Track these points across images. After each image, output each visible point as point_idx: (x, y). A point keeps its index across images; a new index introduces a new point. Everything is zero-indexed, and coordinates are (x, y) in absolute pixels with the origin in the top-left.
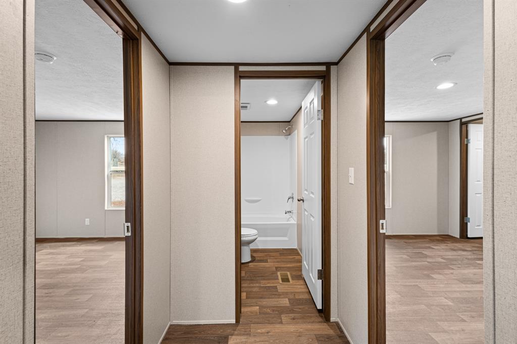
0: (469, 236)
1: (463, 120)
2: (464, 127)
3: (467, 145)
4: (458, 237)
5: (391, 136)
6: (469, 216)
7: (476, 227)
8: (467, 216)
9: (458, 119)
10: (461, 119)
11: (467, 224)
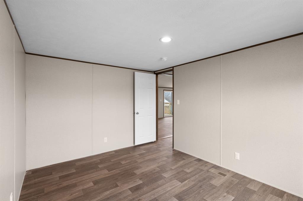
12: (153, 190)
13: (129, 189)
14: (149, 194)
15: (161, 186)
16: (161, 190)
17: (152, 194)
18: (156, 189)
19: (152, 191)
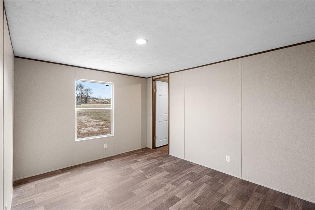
0: (156, 147)
1: (154, 78)
2: (154, 82)
3: (155, 93)
4: (151, 148)
5: (114, 83)
6: (156, 135)
7: (159, 141)
8: (155, 135)
9: (151, 77)
10: (152, 77)
11: (155, 139)
12: (155, 200)
13: (181, 199)
14: (159, 196)
15: (147, 205)
16: (147, 200)
17: (156, 196)
18: (152, 202)
19: (157, 199)
